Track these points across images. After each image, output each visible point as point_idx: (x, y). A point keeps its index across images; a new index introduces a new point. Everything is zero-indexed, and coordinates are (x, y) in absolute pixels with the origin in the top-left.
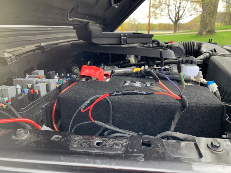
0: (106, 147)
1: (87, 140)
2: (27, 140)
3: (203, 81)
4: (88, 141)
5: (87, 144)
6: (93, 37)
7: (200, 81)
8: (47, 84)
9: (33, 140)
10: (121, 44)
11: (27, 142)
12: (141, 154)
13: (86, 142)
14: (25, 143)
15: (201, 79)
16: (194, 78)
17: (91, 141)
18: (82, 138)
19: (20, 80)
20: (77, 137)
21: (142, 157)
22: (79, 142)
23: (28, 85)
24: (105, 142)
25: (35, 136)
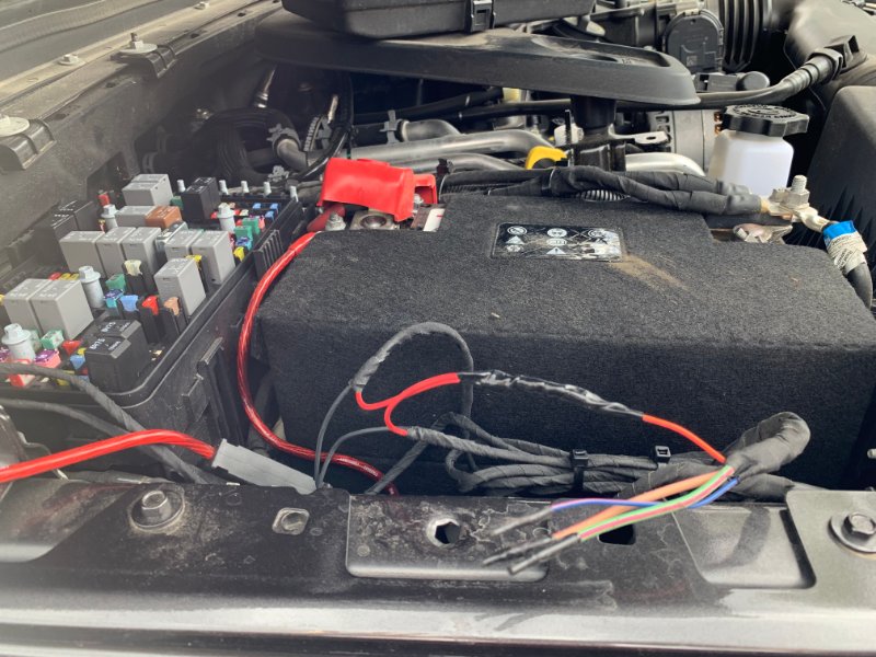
0: (472, 549)
1: (401, 521)
2: (188, 536)
3: (810, 220)
4: (404, 526)
5: (407, 542)
6: (351, 11)
7: (797, 215)
8: (200, 258)
9: (209, 534)
10: (467, 31)
11: (190, 548)
12: (603, 579)
13: (398, 531)
14: (185, 553)
15: (801, 206)
16: (772, 199)
17: (417, 524)
18: (380, 514)
19: (90, 243)
20: (361, 507)
21: (608, 593)
22: (374, 531)
23: (128, 264)
24: (466, 526)
25: (212, 516)
